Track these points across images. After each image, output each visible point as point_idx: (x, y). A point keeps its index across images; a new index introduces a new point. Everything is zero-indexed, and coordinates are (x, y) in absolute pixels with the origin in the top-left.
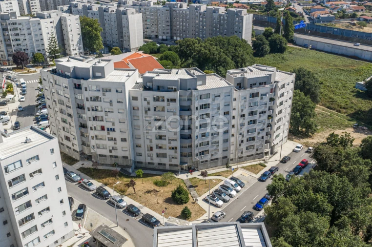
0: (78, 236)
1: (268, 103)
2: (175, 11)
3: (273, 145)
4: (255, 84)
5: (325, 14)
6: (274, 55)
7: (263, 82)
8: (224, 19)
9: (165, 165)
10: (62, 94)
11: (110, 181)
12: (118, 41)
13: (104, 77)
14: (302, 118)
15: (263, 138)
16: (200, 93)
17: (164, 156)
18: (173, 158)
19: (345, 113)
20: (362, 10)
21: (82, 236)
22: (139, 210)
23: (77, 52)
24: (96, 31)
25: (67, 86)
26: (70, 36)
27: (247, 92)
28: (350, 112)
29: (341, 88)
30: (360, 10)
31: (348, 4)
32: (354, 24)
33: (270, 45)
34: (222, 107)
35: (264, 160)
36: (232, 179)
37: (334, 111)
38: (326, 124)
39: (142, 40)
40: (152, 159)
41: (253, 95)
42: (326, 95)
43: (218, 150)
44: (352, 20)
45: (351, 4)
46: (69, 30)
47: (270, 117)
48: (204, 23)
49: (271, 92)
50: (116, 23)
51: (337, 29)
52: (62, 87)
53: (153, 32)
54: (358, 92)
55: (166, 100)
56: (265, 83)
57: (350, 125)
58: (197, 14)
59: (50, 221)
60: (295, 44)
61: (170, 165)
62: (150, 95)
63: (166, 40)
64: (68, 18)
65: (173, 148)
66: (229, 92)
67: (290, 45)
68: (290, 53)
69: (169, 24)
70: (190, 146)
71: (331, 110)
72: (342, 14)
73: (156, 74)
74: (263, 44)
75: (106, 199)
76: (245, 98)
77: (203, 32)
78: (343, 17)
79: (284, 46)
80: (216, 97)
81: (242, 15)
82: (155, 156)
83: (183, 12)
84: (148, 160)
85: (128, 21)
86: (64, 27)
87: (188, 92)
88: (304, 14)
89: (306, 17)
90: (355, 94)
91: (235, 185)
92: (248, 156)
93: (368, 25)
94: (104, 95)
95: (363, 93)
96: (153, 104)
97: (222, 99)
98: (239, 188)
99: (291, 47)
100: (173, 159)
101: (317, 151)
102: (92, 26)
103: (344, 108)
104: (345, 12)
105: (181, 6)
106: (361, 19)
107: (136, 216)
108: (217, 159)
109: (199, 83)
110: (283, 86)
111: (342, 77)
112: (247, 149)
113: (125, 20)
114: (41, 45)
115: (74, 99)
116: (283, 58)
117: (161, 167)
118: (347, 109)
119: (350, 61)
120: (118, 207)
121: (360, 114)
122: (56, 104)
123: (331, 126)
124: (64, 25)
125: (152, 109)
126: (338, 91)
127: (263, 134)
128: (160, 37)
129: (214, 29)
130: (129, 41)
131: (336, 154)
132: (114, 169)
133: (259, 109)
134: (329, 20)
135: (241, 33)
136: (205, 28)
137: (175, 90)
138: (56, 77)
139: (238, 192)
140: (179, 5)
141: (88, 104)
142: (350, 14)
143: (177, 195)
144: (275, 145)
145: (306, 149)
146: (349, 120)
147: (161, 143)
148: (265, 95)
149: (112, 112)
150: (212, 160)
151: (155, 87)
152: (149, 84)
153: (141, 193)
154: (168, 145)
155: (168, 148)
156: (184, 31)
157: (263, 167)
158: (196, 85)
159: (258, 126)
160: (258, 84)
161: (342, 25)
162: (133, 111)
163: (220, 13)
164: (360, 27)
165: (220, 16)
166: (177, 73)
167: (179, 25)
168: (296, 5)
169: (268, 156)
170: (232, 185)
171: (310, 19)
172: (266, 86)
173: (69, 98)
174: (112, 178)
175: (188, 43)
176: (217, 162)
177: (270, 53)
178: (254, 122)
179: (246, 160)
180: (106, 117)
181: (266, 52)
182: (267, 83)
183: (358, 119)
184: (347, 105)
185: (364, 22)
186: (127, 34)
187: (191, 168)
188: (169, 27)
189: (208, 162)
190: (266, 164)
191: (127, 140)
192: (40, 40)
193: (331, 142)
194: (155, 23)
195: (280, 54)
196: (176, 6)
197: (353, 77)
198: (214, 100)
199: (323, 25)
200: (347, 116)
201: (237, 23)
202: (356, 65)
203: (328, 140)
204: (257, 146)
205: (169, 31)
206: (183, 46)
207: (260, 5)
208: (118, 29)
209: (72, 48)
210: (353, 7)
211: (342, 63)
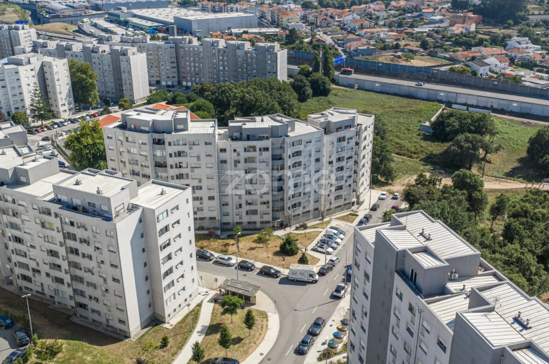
0: (201, 294)
1: (354, 147)
2: (182, 48)
3: (359, 193)
4: (341, 128)
5: (364, 45)
6: (318, 98)
7: (349, 125)
8: (252, 58)
9: (255, 223)
10: (136, 152)
11: (205, 244)
12: (114, 91)
13: (187, 130)
14: (381, 164)
15: (350, 186)
16: (293, 140)
17: (255, 212)
18: (264, 214)
19: (417, 158)
20: (404, 39)
21: (206, 293)
22: (253, 265)
23: (66, 108)
24: (91, 78)
25: (145, 142)
26: (58, 87)
27: (334, 137)
28: (422, 156)
29: (405, 132)
30: (402, 39)
31: (385, 31)
32: (399, 57)
33: (312, 87)
34: (313, 153)
35: (353, 211)
36: (331, 228)
37: (404, 157)
38: (401, 170)
39: (148, 88)
40: (241, 218)
41: (341, 140)
42: (391, 140)
43: (310, 201)
44: (396, 52)
45: (388, 31)
46: (56, 80)
47: (356, 162)
48: (226, 63)
49: (357, 136)
50: (111, 67)
51: (383, 63)
52: (137, 144)
53: (153, 77)
54: (424, 135)
55: (258, 149)
56: (350, 126)
57: (426, 170)
58: (214, 51)
59: (182, 276)
60: (337, 84)
61: (262, 223)
62: (240, 145)
63: (173, 86)
64: (54, 63)
65: (265, 203)
66: (320, 137)
67: (333, 86)
68: (336, 95)
69: (175, 65)
70: (282, 200)
71: (402, 157)
72: (382, 45)
73: (241, 123)
74: (305, 86)
75: (210, 260)
76: (333, 143)
77: (224, 74)
78: (385, 48)
79: (328, 87)
80: (307, 143)
81: (276, 51)
82: (244, 213)
83: (194, 49)
84: (237, 219)
85: (129, 64)
86: (47, 76)
87: (281, 140)
88: (336, 46)
89: (340, 49)
90: (422, 137)
91: (337, 233)
92: (336, 208)
93: (415, 57)
94: (190, 148)
95: (430, 135)
96: (244, 155)
97: (314, 145)
98: (342, 236)
99: (335, 88)
100: (264, 216)
101: (409, 193)
102: (85, 73)
103: (415, 153)
104: (385, 42)
105: (190, 42)
106: (406, 50)
107: (252, 270)
108: (309, 211)
109: (289, 129)
110: (366, 129)
111: (402, 120)
112: (335, 200)
113: (125, 63)
114: (19, 101)
115: (152, 157)
116: (329, 102)
117: (251, 226)
118: (418, 153)
119: (405, 101)
120: (229, 265)
121: (432, 158)
122: (125, 165)
123: (407, 172)
124: (48, 72)
125: (242, 161)
126: (402, 135)
127: (350, 181)
128: (163, 83)
129: (240, 70)
130: (132, 90)
131: (428, 193)
132: (203, 232)
133: (345, 154)
134: (369, 52)
135: (276, 73)
136: (226, 68)
137: (267, 138)
138: (128, 133)
139: (342, 239)
140: (187, 40)
141: (171, 161)
142: (391, 45)
143: (287, 246)
144: (360, 194)
145: (391, 196)
146: (423, 165)
147: (250, 198)
148: (351, 138)
149: (200, 167)
150: (304, 213)
151: (244, 136)
152: (235, 134)
153: (245, 251)
154: (260, 200)
155: (259, 203)
156: (197, 74)
157: (355, 217)
158: (287, 132)
159: (345, 173)
160: (343, 128)
161: (385, 58)
162: (220, 164)
163: (246, 49)
164: (407, 60)
165: (246, 53)
166: (262, 121)
167: (189, 66)
168: (321, 33)
169: (354, 207)
170: (335, 234)
171: (345, 51)
172: (351, 129)
173: (146, 156)
174: (205, 241)
175: (223, 89)
176: (309, 215)
177: (312, 96)
178: (341, 169)
179: (335, 212)
180: (193, 173)
181: (308, 95)
182: (352, 126)
183: (432, 163)
184: (416, 149)
185: (411, 54)
186: (128, 82)
187: (283, 223)
188: (175, 70)
189: (301, 216)
190: (357, 213)
191: (215, 198)
192: (18, 94)
193: (421, 182)
194: (155, 64)
195: (324, 97)
196: (183, 42)
197: (415, 120)
198: (305, 146)
199: (364, 59)
200: (420, 160)
201: (269, 62)
202: (413, 106)
203: (416, 181)
204: (345, 195)
205: (176, 75)
206: (216, 92)
207: (276, 35)
208: (114, 75)
209: (60, 103)
210: (393, 35)
211: (398, 104)
